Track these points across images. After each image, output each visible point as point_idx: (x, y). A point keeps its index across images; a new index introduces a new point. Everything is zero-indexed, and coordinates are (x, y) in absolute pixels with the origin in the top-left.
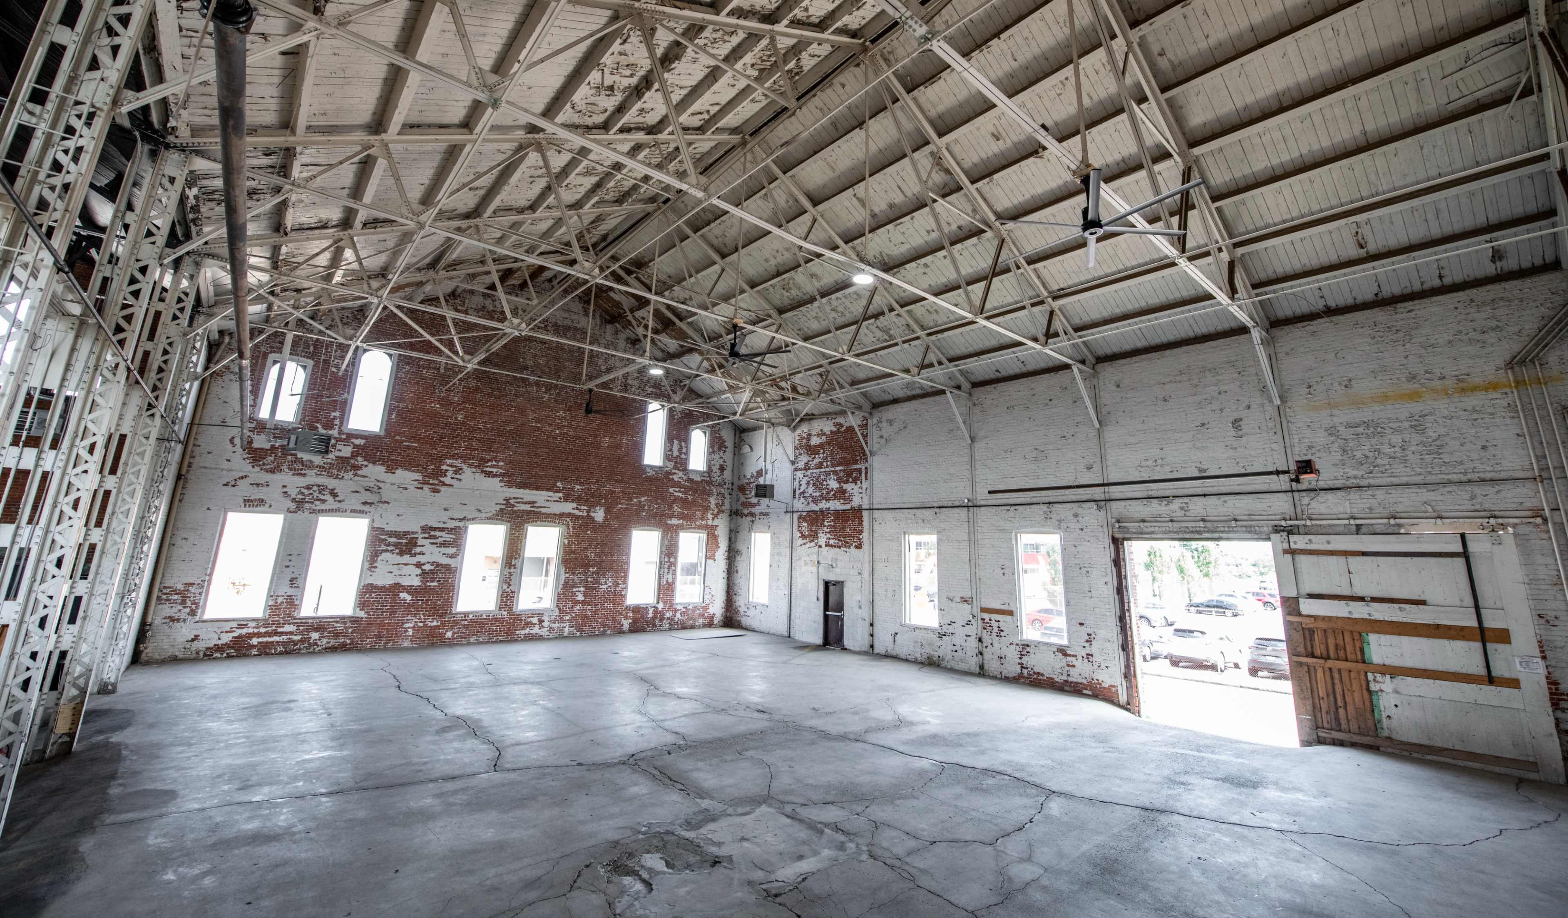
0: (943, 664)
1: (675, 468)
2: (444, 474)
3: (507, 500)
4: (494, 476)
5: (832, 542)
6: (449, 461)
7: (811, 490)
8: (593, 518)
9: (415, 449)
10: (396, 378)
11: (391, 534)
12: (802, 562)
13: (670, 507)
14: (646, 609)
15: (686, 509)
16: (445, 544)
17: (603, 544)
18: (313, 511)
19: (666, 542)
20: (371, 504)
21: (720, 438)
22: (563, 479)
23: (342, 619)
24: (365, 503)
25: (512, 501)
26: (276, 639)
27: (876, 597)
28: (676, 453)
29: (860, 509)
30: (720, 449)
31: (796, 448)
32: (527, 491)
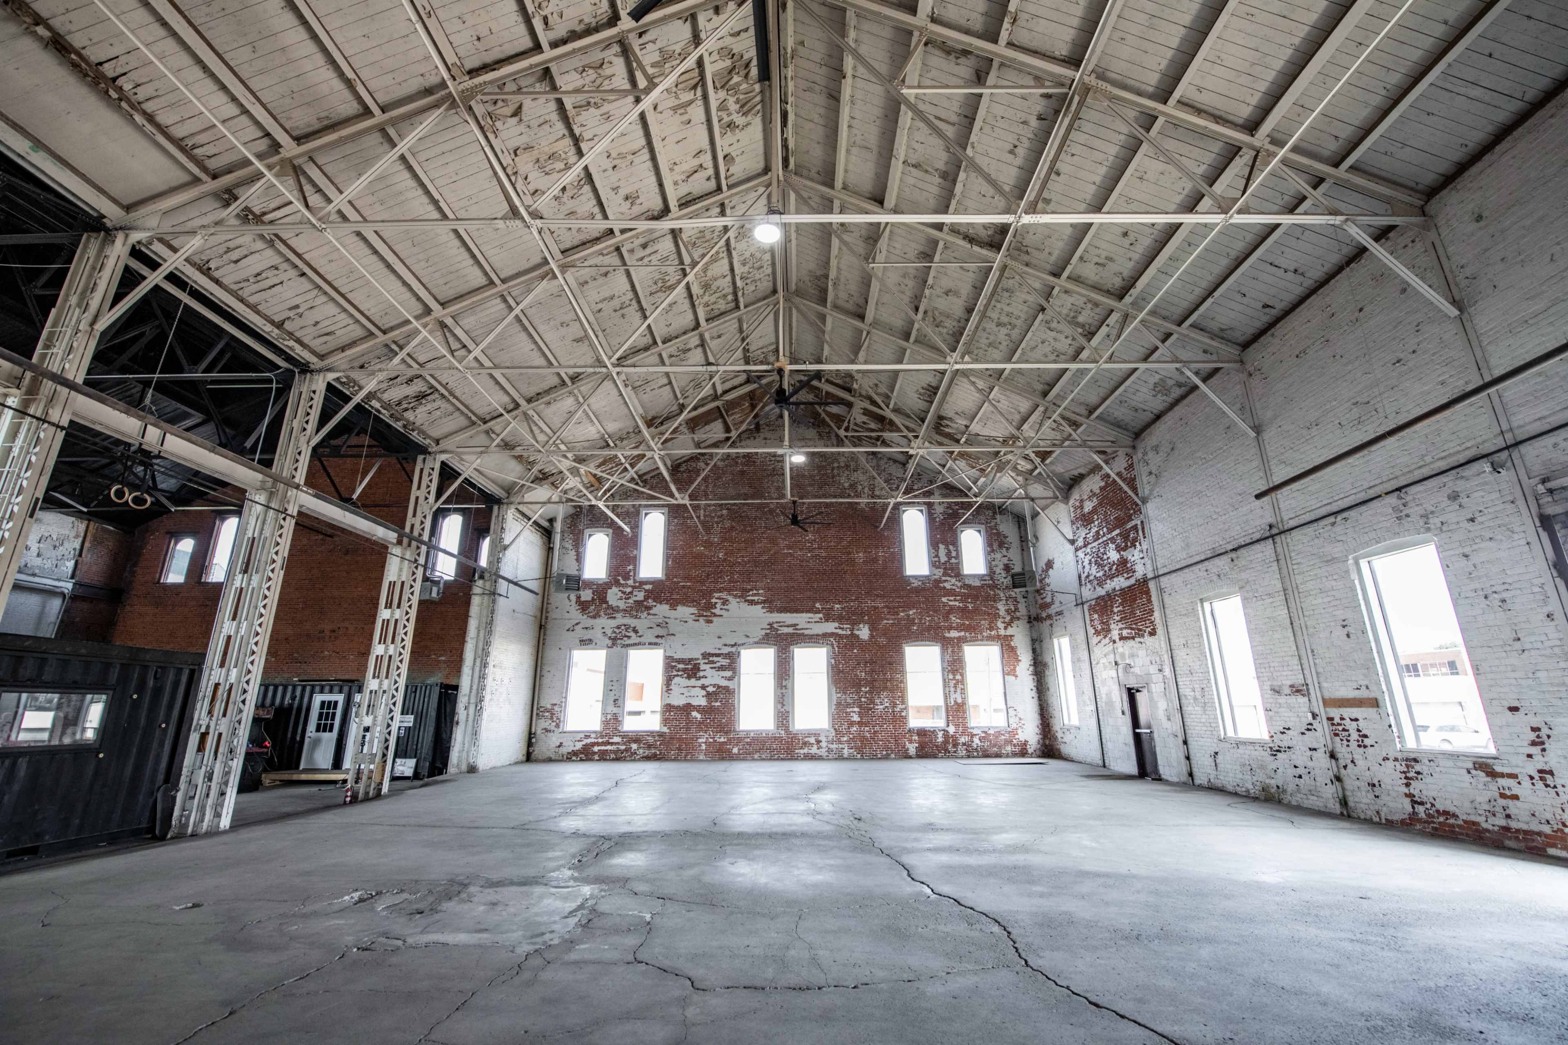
0: (1287, 798)
1: (945, 574)
2: (714, 606)
3: (770, 624)
4: (757, 603)
5: (1125, 633)
6: (716, 595)
7: (1094, 570)
8: (858, 636)
9: (689, 587)
10: (669, 531)
11: (681, 661)
12: (1101, 665)
13: (946, 617)
14: (934, 732)
15: (967, 618)
16: (722, 668)
17: (872, 662)
18: (624, 646)
19: (947, 657)
20: (662, 637)
21: (998, 534)
22: (823, 600)
23: (651, 733)
24: (657, 637)
25: (775, 626)
26: (609, 747)
27: (1183, 701)
28: (943, 559)
29: (1145, 581)
30: (1001, 545)
31: (1073, 523)
32: (788, 615)
